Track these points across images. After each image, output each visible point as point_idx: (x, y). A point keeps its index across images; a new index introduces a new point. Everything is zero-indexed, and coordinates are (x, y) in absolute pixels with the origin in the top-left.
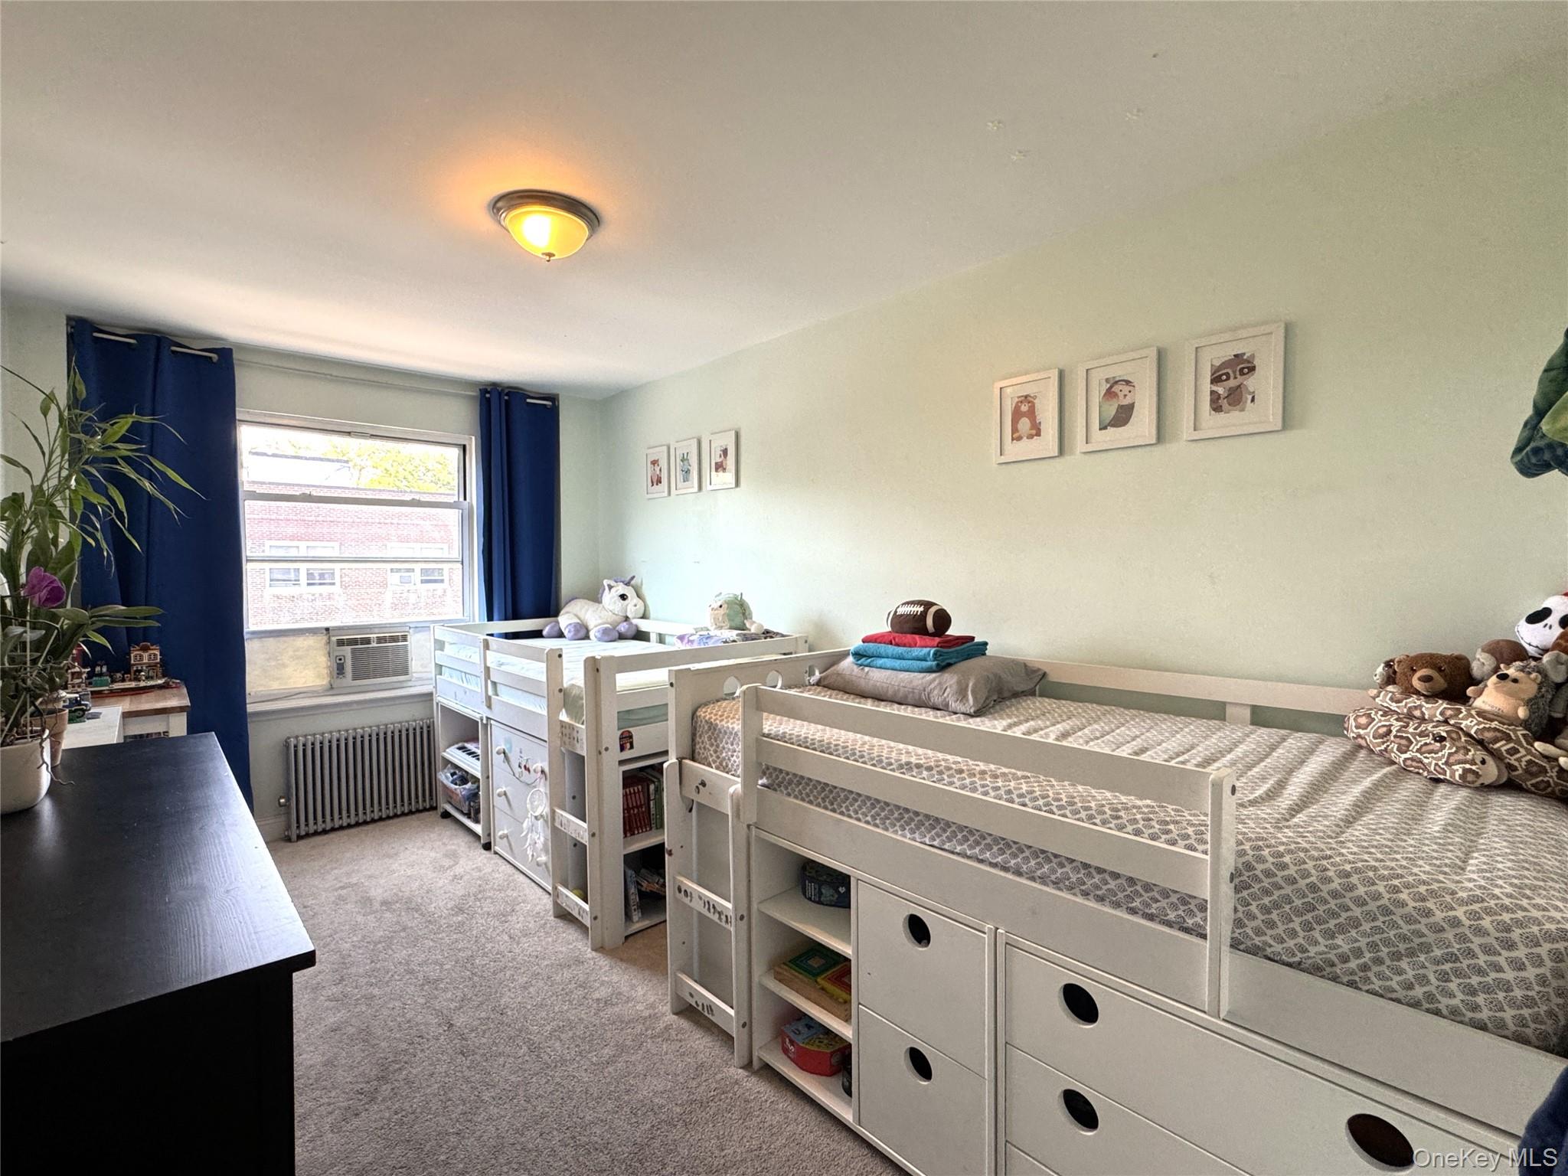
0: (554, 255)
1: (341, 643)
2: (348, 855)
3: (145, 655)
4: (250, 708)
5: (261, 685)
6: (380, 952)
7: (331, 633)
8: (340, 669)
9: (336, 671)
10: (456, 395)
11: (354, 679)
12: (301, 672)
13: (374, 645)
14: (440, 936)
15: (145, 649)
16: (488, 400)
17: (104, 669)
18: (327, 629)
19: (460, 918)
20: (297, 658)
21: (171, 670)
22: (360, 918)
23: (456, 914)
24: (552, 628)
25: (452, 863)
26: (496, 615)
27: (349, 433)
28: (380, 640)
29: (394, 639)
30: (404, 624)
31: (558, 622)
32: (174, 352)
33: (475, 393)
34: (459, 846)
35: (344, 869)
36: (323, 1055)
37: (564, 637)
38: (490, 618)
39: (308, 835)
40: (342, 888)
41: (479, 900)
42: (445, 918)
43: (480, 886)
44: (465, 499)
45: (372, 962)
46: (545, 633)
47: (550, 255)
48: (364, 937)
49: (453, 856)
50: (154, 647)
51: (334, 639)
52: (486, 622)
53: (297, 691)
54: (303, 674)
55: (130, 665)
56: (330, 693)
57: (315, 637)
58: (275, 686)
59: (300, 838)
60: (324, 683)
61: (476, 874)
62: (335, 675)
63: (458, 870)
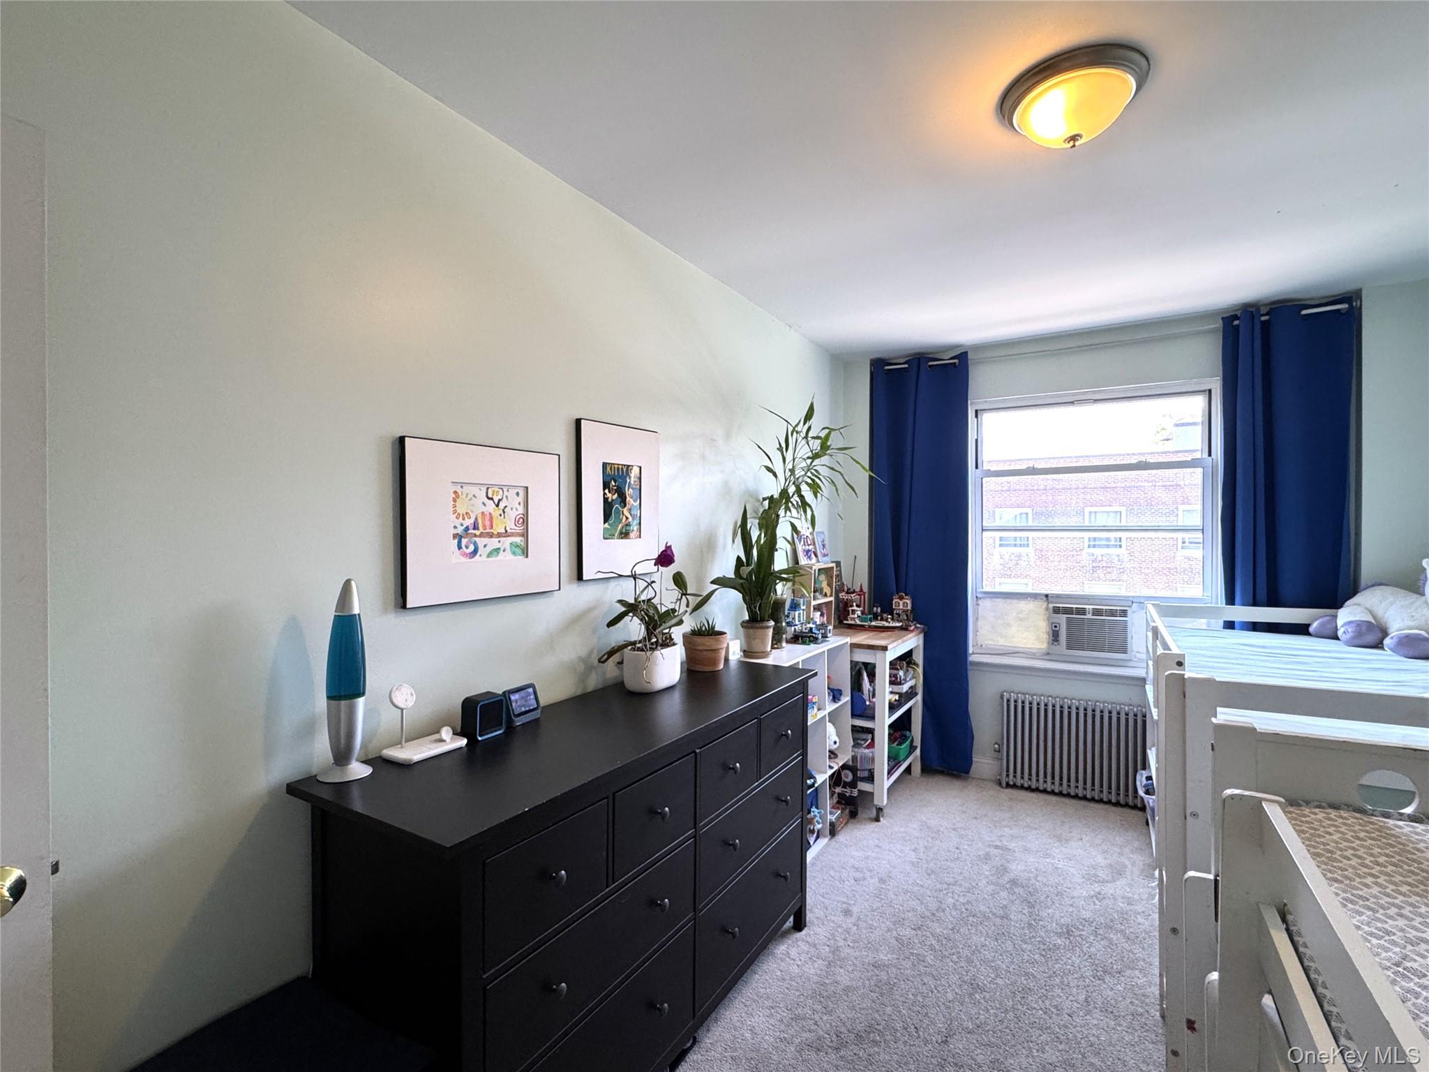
0: (1080, 136)
1: (1057, 611)
2: (1028, 820)
3: (901, 603)
4: (972, 658)
5: (991, 640)
6: (967, 924)
7: (1050, 599)
8: (1055, 636)
9: (1052, 638)
10: (1199, 333)
11: (1069, 647)
12: (1022, 634)
13: (1089, 616)
14: (1025, 946)
15: (901, 598)
16: (1237, 328)
17: (879, 610)
18: (1047, 596)
19: (1059, 942)
20: (1020, 620)
21: (917, 616)
22: (983, 883)
23: (1060, 935)
24: (1322, 625)
25: (1110, 878)
26: (1238, 598)
27: (1072, 403)
28: (1097, 612)
29: (1112, 613)
30: (1126, 598)
31: (1336, 617)
32: (930, 366)
33: (1219, 324)
34: (1133, 864)
35: (1015, 831)
36: (851, 979)
37: (1337, 638)
38: (1230, 600)
39: (1014, 786)
40: (997, 847)
41: (1096, 935)
42: (1047, 931)
43: (1112, 921)
44: (1210, 455)
45: (952, 929)
46: (1311, 629)
47: (1074, 138)
48: (968, 902)
49: (1118, 872)
50: (907, 597)
51: (1051, 606)
52: (1224, 605)
53: (1016, 650)
54: (1024, 636)
55: (893, 610)
56: (1047, 658)
57: (1036, 602)
58: (1002, 642)
59: (1008, 786)
60: (1043, 647)
61: (1121, 904)
62: (1051, 643)
63: (1108, 889)
